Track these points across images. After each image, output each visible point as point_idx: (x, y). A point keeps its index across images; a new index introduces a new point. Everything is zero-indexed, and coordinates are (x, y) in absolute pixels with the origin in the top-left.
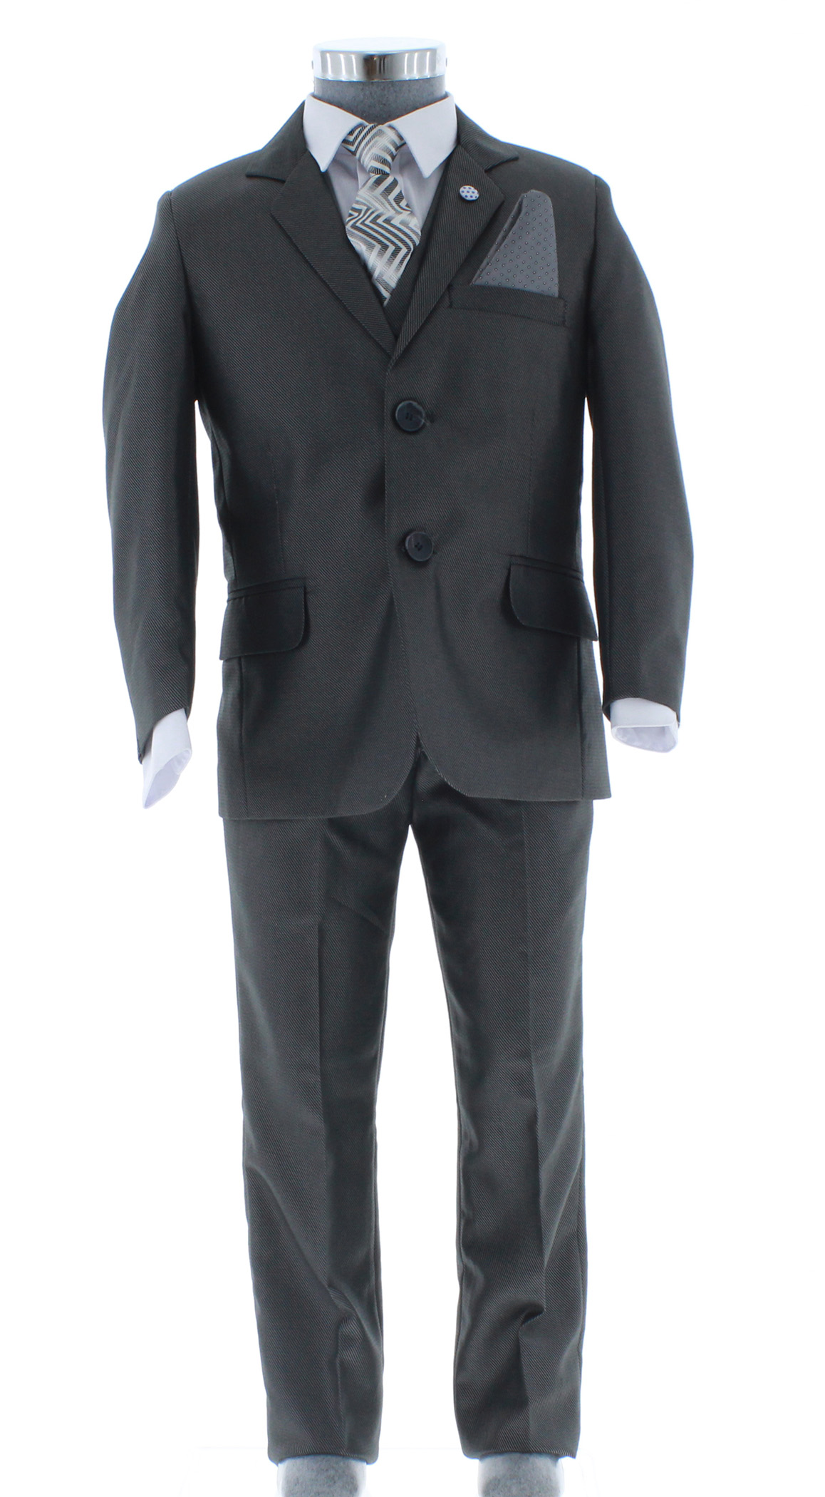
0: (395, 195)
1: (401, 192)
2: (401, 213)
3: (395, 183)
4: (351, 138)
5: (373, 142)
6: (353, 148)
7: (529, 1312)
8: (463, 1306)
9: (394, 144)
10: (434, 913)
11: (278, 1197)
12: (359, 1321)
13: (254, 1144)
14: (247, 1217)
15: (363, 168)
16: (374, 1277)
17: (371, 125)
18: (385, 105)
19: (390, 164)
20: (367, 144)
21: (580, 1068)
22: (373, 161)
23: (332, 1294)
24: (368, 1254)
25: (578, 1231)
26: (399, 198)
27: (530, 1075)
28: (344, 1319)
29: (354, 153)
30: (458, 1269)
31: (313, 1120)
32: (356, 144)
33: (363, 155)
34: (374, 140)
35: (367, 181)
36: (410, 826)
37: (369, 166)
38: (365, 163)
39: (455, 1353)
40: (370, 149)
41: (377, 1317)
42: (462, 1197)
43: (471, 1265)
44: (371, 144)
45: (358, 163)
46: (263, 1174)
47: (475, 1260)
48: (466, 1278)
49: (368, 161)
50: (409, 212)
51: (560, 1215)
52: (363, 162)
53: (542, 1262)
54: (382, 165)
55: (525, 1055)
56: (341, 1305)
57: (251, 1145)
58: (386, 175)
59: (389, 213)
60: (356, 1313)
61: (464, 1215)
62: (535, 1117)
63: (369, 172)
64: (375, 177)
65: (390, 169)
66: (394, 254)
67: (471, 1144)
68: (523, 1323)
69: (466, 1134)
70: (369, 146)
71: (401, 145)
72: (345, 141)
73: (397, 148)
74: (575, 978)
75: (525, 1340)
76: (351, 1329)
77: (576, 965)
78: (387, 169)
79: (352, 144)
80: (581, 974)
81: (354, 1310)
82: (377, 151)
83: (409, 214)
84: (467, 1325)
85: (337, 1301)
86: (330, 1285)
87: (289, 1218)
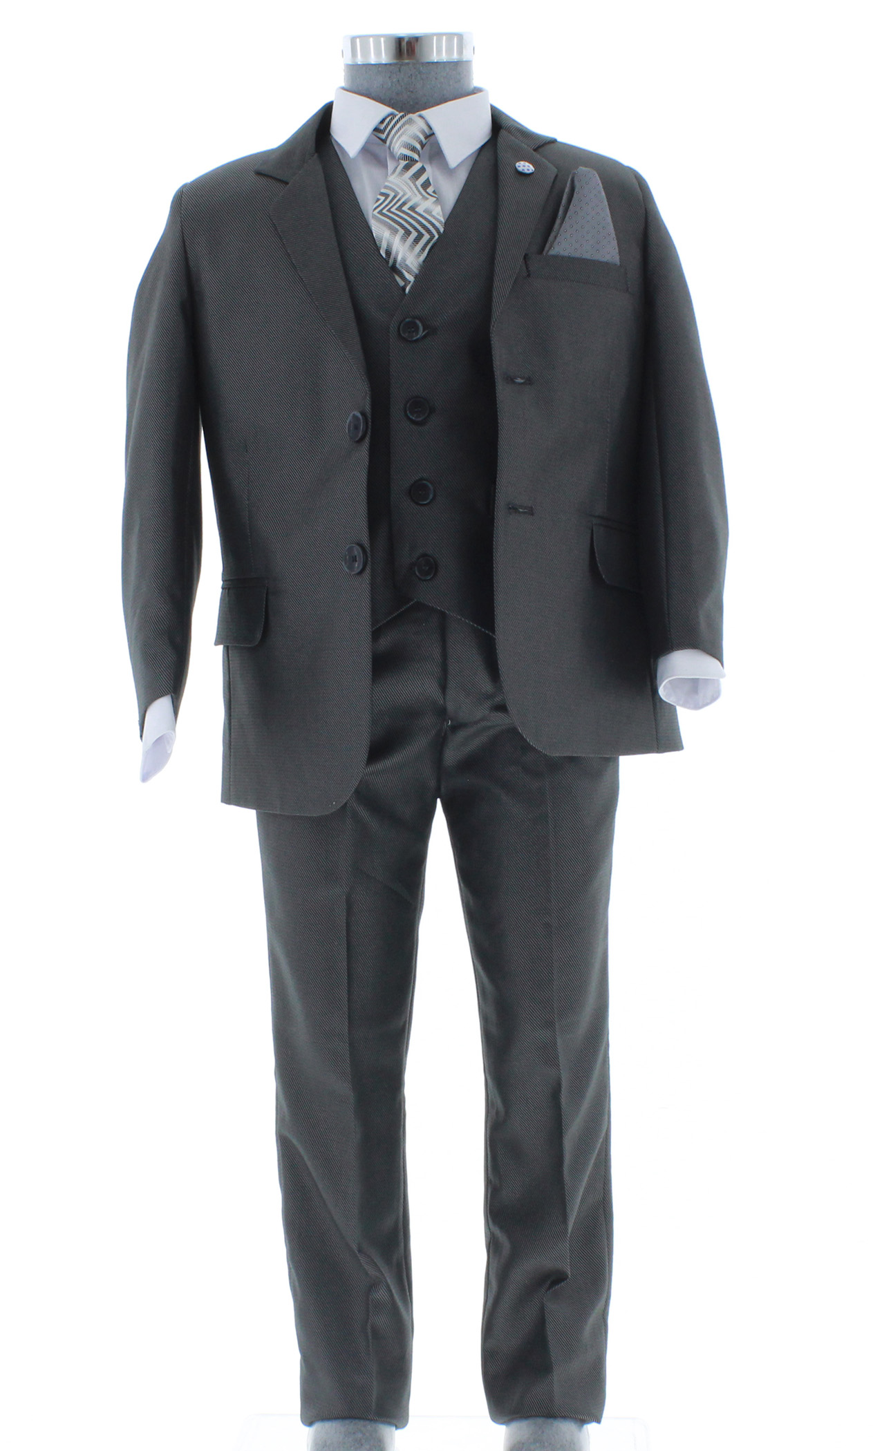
0: (423, 182)
1: (428, 179)
2: (427, 199)
3: (422, 170)
4: (382, 127)
5: (402, 130)
6: (383, 136)
7: (554, 1279)
8: (490, 1273)
9: (423, 132)
10: (462, 885)
11: (309, 1164)
12: (388, 1286)
13: (286, 1112)
14: (281, 1185)
15: (393, 156)
16: (402, 1244)
17: (402, 114)
18: (412, 92)
19: (419, 152)
20: (397, 132)
21: (605, 1039)
22: (402, 148)
23: (362, 1260)
24: (397, 1222)
25: (604, 1200)
26: (426, 185)
27: (555, 1044)
28: (373, 1286)
29: (384, 141)
30: (486, 1236)
31: (344, 1088)
32: (386, 132)
33: (393, 142)
34: (404, 128)
35: (396, 168)
36: (439, 800)
37: (399, 153)
38: (395, 150)
39: (483, 1319)
40: (399, 137)
41: (406, 1284)
42: (489, 1166)
43: (497, 1232)
44: (401, 132)
45: (388, 150)
46: (295, 1141)
47: (501, 1228)
48: (493, 1245)
49: (398, 148)
50: (435, 199)
51: (584, 1183)
52: (393, 149)
53: (566, 1229)
54: (411, 152)
55: (550, 1024)
56: (372, 1272)
57: (284, 1113)
58: (413, 162)
59: (416, 199)
60: (385, 1278)
61: (491, 1183)
62: (559, 1085)
63: (399, 159)
64: (403, 163)
65: (419, 157)
66: (417, 241)
67: (497, 1113)
68: (549, 1289)
69: (493, 1104)
70: (399, 134)
71: (430, 134)
72: (376, 130)
73: (427, 137)
74: (600, 950)
75: (551, 1306)
76: (380, 1294)
77: (601, 936)
78: (416, 157)
79: (382, 132)
80: (607, 946)
81: (383, 1275)
82: (405, 139)
83: (435, 202)
84: (494, 1292)
85: (366, 1267)
86: (360, 1251)
87: (320, 1186)
